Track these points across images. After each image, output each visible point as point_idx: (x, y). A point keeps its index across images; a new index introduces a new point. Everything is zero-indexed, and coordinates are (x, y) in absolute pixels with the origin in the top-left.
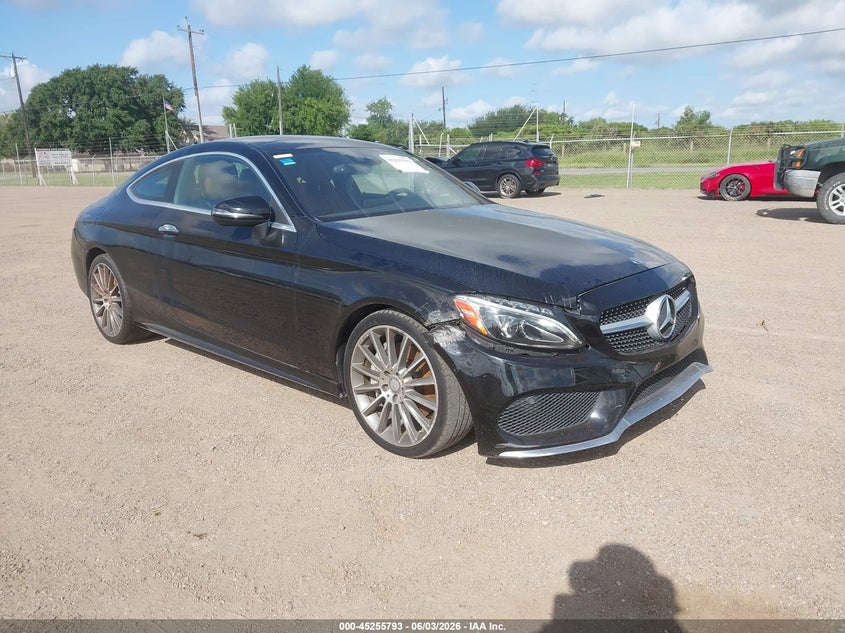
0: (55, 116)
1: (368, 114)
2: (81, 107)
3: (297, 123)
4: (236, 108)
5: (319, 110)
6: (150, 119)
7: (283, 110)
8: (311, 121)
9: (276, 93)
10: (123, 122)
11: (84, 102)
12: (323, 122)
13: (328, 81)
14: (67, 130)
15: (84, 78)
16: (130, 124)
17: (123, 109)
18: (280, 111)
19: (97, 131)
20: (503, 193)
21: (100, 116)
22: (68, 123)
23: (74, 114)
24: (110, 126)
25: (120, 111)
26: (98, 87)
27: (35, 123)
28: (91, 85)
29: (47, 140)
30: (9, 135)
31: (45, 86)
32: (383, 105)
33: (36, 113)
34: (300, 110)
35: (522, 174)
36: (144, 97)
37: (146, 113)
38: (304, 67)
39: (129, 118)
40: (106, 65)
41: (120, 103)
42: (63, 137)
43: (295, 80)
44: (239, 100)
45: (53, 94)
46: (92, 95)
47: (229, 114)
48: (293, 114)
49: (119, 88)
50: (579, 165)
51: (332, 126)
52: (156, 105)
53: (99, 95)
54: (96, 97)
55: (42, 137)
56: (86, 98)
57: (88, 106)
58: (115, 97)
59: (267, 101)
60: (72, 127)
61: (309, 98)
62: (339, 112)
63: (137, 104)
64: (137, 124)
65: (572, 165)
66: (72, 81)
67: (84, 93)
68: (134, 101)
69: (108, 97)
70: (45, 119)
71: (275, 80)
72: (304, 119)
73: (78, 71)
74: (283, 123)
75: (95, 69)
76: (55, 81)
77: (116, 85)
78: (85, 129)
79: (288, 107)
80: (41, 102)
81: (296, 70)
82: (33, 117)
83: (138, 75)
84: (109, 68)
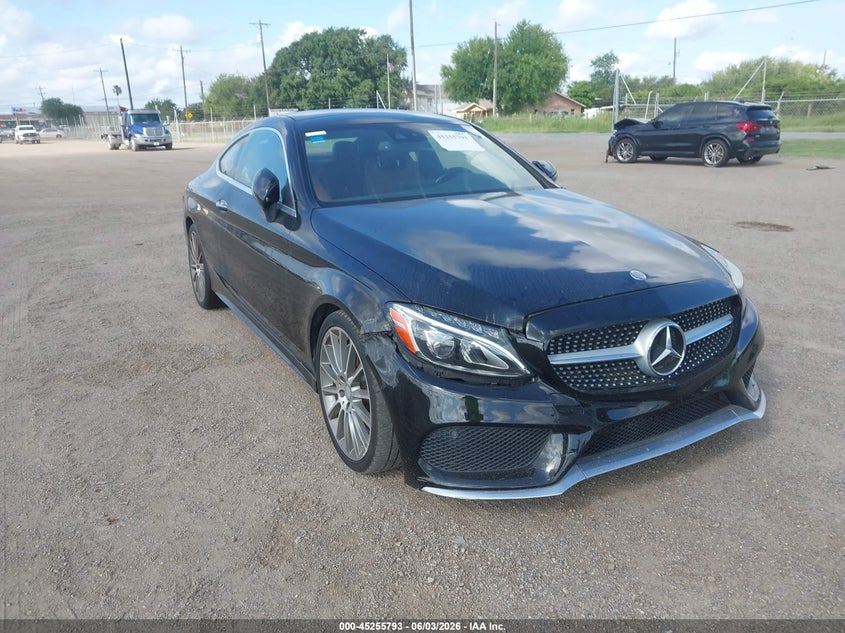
0: (293, 78)
1: (593, 70)
2: (315, 69)
3: (513, 81)
4: (453, 66)
5: (536, 67)
6: (374, 78)
7: (499, 68)
8: (527, 78)
9: (493, 49)
10: (350, 83)
11: (319, 63)
12: (538, 79)
13: (547, 35)
14: (302, 91)
15: (319, 41)
16: (356, 84)
17: (351, 69)
18: (495, 69)
19: (327, 92)
20: (708, 161)
21: (331, 76)
22: (303, 84)
23: (309, 75)
24: (339, 87)
25: (349, 72)
26: (331, 49)
27: (277, 84)
28: (325, 47)
29: (286, 101)
30: (256, 97)
31: (286, 49)
32: (609, 59)
33: (278, 75)
34: (517, 67)
35: (731, 139)
36: (371, 57)
37: (371, 74)
38: (524, 22)
39: (356, 78)
40: (339, 27)
41: (349, 64)
42: (299, 97)
43: (514, 37)
44: (457, 58)
45: (293, 57)
46: (325, 57)
47: (446, 72)
48: (509, 71)
49: (349, 49)
50: (827, 128)
51: (548, 84)
52: (381, 64)
53: (332, 57)
54: (329, 59)
55: (281, 97)
56: (320, 60)
57: (321, 68)
58: (345, 58)
59: (484, 59)
60: (306, 88)
61: (526, 55)
62: (556, 69)
63: (365, 65)
64: (363, 84)
65: (817, 127)
66: (309, 44)
67: (319, 56)
68: (362, 62)
69: (339, 59)
70: (285, 80)
71: (493, 37)
72: (520, 77)
73: (315, 34)
74: (498, 82)
75: (330, 32)
76: (295, 44)
77: (347, 46)
78: (317, 90)
79: (505, 65)
80: (282, 64)
81: (515, 25)
82: (275, 79)
83: (366, 36)
84: (342, 30)
